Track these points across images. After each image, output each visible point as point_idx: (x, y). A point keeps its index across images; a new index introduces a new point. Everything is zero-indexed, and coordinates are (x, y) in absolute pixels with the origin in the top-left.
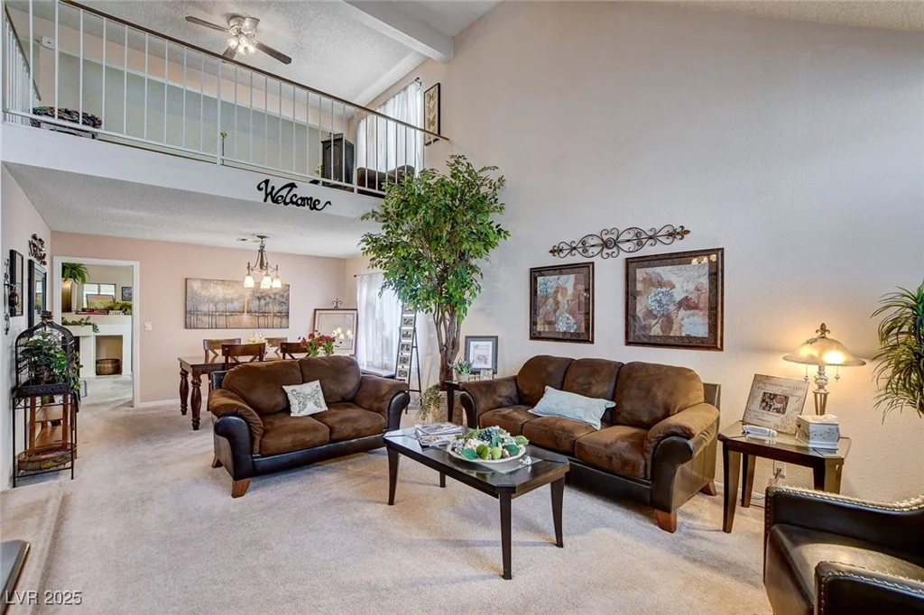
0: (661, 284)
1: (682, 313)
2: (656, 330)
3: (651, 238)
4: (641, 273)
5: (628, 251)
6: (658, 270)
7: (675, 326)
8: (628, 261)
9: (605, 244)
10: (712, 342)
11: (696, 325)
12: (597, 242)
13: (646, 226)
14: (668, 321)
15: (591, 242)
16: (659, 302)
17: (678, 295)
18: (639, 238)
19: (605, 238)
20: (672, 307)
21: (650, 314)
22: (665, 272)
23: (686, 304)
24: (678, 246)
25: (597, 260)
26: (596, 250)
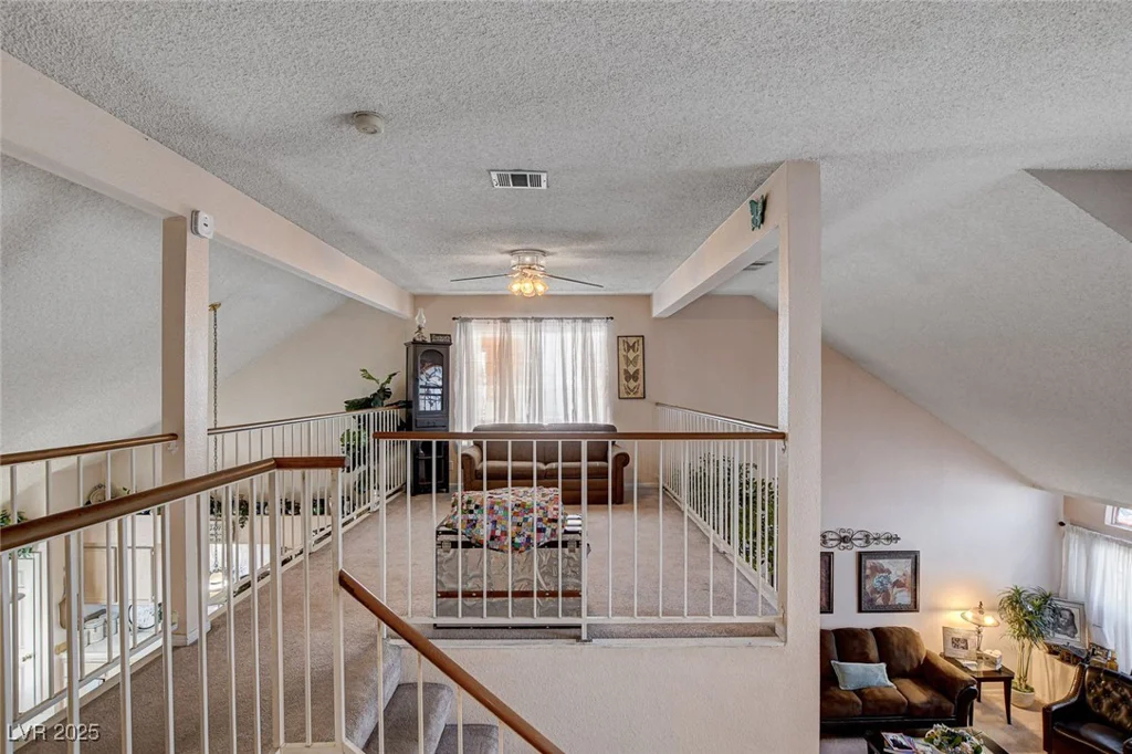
0: (883, 571)
1: (896, 590)
2: (880, 601)
3: (875, 539)
4: (869, 563)
5: (859, 546)
6: (881, 561)
7: (891, 599)
8: (860, 555)
9: (843, 539)
10: (914, 607)
11: (903, 597)
12: (834, 536)
13: (873, 531)
14: (887, 595)
15: (830, 536)
16: (881, 583)
17: (893, 578)
18: (867, 538)
19: (843, 535)
20: (889, 586)
21: (875, 591)
22: (885, 563)
23: (897, 584)
24: (893, 547)
25: (835, 550)
26: (835, 543)
